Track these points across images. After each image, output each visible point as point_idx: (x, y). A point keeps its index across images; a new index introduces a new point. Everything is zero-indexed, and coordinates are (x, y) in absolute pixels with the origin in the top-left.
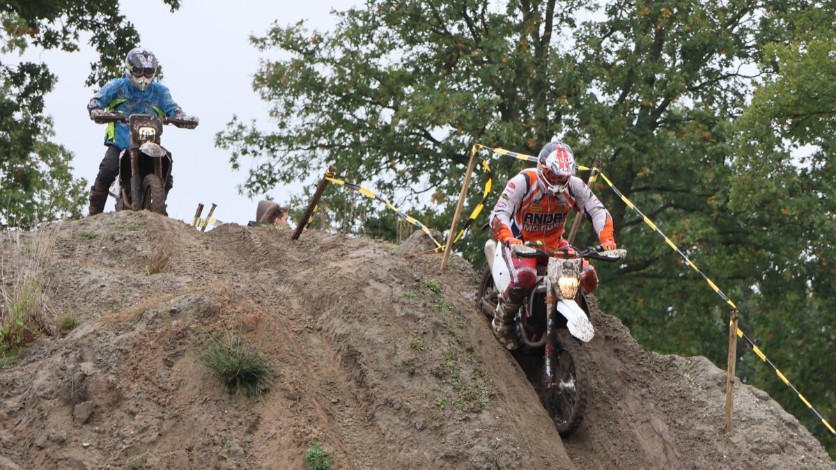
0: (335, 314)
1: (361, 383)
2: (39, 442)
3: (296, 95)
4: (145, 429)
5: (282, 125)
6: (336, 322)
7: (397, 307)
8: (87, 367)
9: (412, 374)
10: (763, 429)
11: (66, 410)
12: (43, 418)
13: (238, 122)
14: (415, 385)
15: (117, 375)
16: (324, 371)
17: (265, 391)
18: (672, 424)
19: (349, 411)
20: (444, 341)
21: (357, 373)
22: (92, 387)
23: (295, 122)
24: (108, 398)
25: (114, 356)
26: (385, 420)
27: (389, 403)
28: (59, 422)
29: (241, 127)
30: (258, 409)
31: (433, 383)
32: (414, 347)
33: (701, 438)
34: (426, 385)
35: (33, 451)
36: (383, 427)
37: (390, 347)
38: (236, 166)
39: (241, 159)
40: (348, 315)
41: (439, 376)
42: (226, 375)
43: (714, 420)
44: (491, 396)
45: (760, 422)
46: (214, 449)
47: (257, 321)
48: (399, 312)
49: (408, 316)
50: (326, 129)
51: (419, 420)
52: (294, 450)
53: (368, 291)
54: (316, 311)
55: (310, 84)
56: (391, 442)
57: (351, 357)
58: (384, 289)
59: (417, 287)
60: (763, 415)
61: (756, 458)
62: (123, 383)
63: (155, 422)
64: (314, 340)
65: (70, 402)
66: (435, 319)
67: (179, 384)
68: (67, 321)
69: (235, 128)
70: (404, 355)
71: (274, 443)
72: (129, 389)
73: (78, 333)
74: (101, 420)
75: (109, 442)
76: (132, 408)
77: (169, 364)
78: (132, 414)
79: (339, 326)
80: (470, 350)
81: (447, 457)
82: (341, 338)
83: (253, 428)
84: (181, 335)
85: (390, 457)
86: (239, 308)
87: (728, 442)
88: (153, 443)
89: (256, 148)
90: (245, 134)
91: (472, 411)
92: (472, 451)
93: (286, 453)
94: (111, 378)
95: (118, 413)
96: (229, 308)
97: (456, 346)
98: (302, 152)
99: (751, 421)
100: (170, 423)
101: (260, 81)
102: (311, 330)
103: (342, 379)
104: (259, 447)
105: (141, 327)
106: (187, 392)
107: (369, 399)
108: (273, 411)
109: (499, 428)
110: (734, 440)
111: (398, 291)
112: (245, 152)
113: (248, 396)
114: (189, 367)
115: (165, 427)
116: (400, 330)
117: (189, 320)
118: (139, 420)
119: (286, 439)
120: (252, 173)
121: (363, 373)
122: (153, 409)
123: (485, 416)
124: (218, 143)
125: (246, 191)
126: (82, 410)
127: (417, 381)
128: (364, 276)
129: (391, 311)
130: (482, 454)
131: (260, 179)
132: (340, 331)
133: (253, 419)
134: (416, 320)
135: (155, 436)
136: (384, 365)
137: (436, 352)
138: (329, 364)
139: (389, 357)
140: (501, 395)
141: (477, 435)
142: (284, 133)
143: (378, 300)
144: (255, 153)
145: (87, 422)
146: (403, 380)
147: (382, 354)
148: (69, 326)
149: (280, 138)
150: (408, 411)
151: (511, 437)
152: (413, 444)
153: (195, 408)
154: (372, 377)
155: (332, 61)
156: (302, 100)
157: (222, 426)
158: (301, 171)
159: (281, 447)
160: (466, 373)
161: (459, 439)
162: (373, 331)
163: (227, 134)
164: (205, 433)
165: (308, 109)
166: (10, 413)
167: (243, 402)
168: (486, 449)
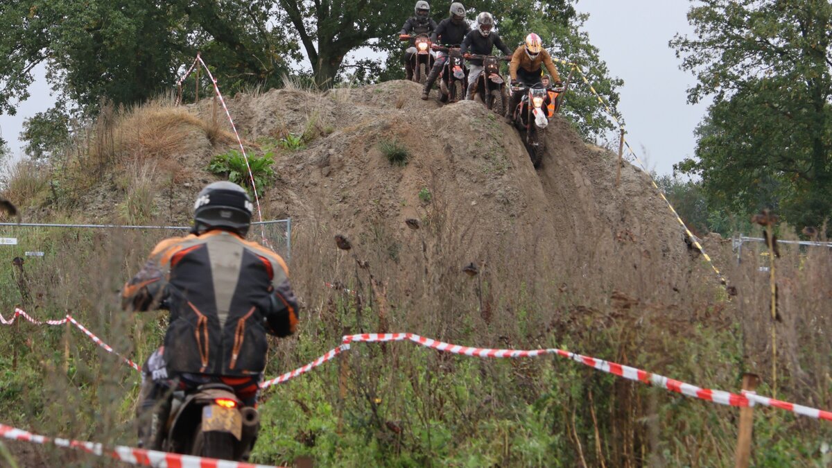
0: (444, 129)
1: (452, 161)
2: (306, 184)
3: (707, 22)
4: (352, 180)
5: (700, 37)
6: (444, 133)
7: (471, 126)
8: (331, 151)
9: (475, 157)
10: (633, 185)
11: (319, 170)
12: (309, 174)
13: (679, 36)
14: (476, 162)
15: (343, 155)
16: (436, 155)
17: (406, 164)
18: (594, 182)
19: (445, 173)
20: (491, 142)
21: (450, 156)
22: (331, 160)
23: (706, 36)
24: (339, 165)
25: (342, 147)
26: (459, 178)
27: (462, 170)
28: (315, 176)
29: (680, 38)
30: (403, 171)
31: (483, 161)
32: (476, 145)
33: (605, 189)
34: (480, 162)
35: (304, 188)
36: (459, 180)
37: (466, 145)
38: (678, 57)
39: (681, 53)
40: (449, 129)
41: (486, 158)
42: (389, 156)
43: (613, 180)
44: (509, 168)
45: (632, 182)
46: (380, 189)
47: (408, 132)
48: (472, 128)
49: (476, 130)
50: (722, 39)
51: (474, 178)
52: (416, 190)
53: (460, 118)
54: (437, 128)
55: (714, 18)
56: (461, 188)
57: (449, 149)
58: (467, 118)
59: (483, 118)
60: (634, 178)
61: (628, 198)
62: (345, 159)
63: (356, 176)
64: (434, 141)
65: (321, 167)
66: (488, 132)
67: (370, 160)
68: (328, 130)
69: (677, 38)
70: (471, 148)
71: (407, 187)
72: (347, 161)
73: (333, 136)
74: (334, 175)
75: (336, 184)
76: (348, 170)
77: (366, 150)
78: (348, 173)
79: (445, 135)
80: (503, 147)
81: (485, 195)
82: (445, 140)
83: (400, 180)
84: (373, 138)
85: (460, 194)
86: (401, 126)
87: (617, 191)
88: (355, 186)
89: (687, 48)
90: (682, 41)
91: (499, 174)
92: (497, 193)
93: (412, 192)
94: (341, 156)
95: (342, 172)
96: (396, 126)
97: (497, 145)
98: (709, 50)
99: (628, 181)
100: (363, 177)
101: (689, 16)
102: (433, 136)
103: (444, 159)
104: (401, 188)
105: (358, 133)
106: (373, 163)
107: (454, 168)
108: (409, 173)
109: (509, 183)
110: (619, 190)
111: (473, 119)
112: (682, 50)
113: (399, 165)
114: (376, 152)
115: (361, 179)
116: (471, 137)
117: (377, 131)
118: (350, 176)
119: (413, 186)
120: (685, 59)
121: (452, 156)
122: (357, 171)
123: (505, 177)
124: (670, 45)
125: (682, 68)
126: (325, 170)
127: (476, 160)
128: (459, 112)
129: (468, 128)
130: (501, 194)
131: (689, 62)
132: (445, 137)
133: (400, 176)
134: (479, 132)
135: (356, 183)
136: (462, 153)
137: (487, 147)
138: (439, 152)
139: (464, 149)
140: (515, 167)
141: (499, 185)
142: (701, 41)
143: (463, 123)
144: (687, 50)
145: (327, 176)
146: (470, 160)
147: (461, 148)
148: (330, 132)
149: (699, 44)
150: (470, 174)
151: (516, 186)
152: (472, 189)
153: (375, 171)
154: (456, 158)
155: (723, 7)
156: (709, 25)
157: (386, 179)
158: (707, 59)
159: (410, 189)
160: (499, 157)
161: (492, 187)
162: (459, 137)
163: (673, 41)
164: (378, 182)
165: (712, 29)
166: (297, 171)
167: (397, 168)
168: (503, 192)
